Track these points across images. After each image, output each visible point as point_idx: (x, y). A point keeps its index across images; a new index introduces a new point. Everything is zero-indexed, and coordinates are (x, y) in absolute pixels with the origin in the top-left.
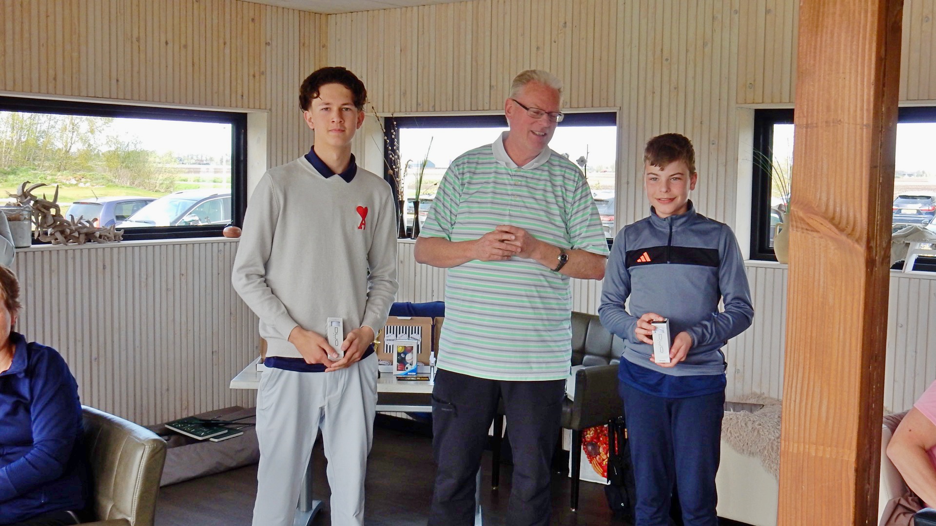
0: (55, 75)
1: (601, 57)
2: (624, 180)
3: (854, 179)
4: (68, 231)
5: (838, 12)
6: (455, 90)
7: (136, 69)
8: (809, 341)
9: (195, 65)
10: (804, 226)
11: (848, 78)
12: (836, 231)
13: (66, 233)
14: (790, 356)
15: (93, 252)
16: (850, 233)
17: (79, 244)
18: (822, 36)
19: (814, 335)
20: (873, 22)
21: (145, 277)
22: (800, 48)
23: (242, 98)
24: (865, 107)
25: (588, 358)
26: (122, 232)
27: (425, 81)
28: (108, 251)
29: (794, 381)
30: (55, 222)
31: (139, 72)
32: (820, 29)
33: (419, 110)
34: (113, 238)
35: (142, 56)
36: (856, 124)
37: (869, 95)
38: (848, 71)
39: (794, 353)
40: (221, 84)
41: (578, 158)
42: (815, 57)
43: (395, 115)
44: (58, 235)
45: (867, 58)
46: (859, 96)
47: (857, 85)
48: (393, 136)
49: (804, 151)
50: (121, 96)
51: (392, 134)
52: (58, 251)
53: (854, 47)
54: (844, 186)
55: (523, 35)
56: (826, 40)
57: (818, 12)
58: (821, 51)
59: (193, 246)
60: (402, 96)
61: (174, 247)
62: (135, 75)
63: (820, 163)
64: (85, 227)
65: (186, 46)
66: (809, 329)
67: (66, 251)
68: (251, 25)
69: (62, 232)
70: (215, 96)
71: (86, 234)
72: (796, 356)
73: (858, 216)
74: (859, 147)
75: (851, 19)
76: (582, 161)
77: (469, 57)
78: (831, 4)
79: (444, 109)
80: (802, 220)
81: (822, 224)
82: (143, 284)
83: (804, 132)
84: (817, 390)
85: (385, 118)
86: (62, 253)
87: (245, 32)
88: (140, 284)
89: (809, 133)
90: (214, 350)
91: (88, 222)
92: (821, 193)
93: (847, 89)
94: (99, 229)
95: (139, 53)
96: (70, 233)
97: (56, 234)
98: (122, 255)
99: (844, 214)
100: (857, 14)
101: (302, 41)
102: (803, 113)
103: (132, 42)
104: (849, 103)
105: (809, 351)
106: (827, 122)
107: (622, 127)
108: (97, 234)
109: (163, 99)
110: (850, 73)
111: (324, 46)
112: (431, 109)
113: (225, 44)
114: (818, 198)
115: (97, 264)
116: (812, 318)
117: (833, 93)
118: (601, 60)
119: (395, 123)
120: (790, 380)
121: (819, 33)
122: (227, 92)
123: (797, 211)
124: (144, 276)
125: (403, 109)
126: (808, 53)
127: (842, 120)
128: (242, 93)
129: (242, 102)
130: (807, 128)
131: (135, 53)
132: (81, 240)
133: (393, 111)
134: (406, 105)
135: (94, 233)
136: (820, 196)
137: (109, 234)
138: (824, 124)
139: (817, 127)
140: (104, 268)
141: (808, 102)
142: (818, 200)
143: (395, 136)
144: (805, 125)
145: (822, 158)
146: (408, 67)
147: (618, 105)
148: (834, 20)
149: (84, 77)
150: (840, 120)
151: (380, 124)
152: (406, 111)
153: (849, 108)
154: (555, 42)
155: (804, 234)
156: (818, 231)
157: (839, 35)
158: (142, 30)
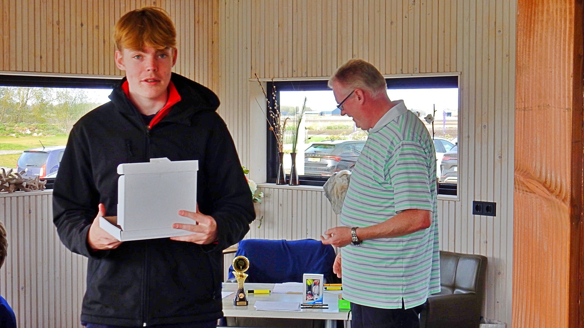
1: (444, 29)
2: (465, 135)
3: (560, 152)
5: (545, 20)
7: (56, 47)
8: (530, 280)
9: (106, 43)
10: (524, 189)
11: (553, 72)
12: (548, 192)
14: (517, 292)
15: (21, 199)
16: (558, 194)
17: (9, 193)
18: (533, 39)
19: (534, 275)
20: (570, 28)
22: (519, 47)
24: (567, 95)
26: (45, 182)
27: (299, 51)
28: (32, 198)
29: (520, 312)
31: (59, 50)
32: (532, 33)
33: (294, 76)
34: (38, 187)
35: (62, 36)
36: (560, 108)
37: (569, 85)
38: (553, 66)
39: (519, 289)
41: (426, 116)
42: (529, 55)
43: (275, 80)
45: (567, 55)
46: (562, 86)
47: (560, 77)
50: (43, 70)
51: (273, 96)
53: (557, 47)
54: (553, 157)
55: (379, 11)
56: (537, 42)
57: (531, 20)
60: (280, 64)
62: (56, 52)
63: (535, 138)
64: (14, 178)
65: (98, 27)
66: (530, 270)
71: (15, 184)
72: (520, 292)
73: (564, 181)
74: (563, 126)
75: (555, 25)
76: (430, 118)
77: (335, 31)
78: (540, 14)
79: (314, 75)
80: (523, 184)
81: (537, 187)
83: (523, 114)
84: (537, 319)
85: (268, 82)
89: (526, 115)
91: (17, 174)
92: (536, 163)
93: (553, 80)
94: (26, 180)
95: (59, 33)
96: (2, 184)
98: (45, 201)
99: (553, 179)
100: (559, 22)
101: (197, 20)
102: (522, 99)
103: (53, 25)
104: (555, 92)
105: (530, 288)
106: (539, 106)
107: (463, 89)
108: (25, 184)
109: (79, 71)
110: (555, 68)
111: (215, 23)
112: (304, 75)
114: (534, 165)
115: (24, 209)
116: (532, 262)
117: (543, 83)
118: (444, 32)
119: (275, 87)
121: (532, 36)
123: (519, 177)
125: (281, 76)
126: (524, 51)
127: (550, 105)
131: (56, 34)
132: (11, 189)
133: (273, 77)
134: (283, 72)
135: (22, 183)
136: (535, 165)
137: (35, 183)
138: (537, 107)
139: (531, 110)
140: (30, 213)
141: (525, 90)
142: (534, 168)
143: (275, 97)
144: (523, 109)
145: (536, 134)
146: (285, 40)
147: (460, 70)
148: (542, 26)
149: (13, 56)
150: (549, 105)
151: (263, 88)
152: (283, 77)
153: (555, 95)
154: (406, 17)
155: (525, 195)
156: (534, 193)
157: (546, 38)
158: (61, 15)
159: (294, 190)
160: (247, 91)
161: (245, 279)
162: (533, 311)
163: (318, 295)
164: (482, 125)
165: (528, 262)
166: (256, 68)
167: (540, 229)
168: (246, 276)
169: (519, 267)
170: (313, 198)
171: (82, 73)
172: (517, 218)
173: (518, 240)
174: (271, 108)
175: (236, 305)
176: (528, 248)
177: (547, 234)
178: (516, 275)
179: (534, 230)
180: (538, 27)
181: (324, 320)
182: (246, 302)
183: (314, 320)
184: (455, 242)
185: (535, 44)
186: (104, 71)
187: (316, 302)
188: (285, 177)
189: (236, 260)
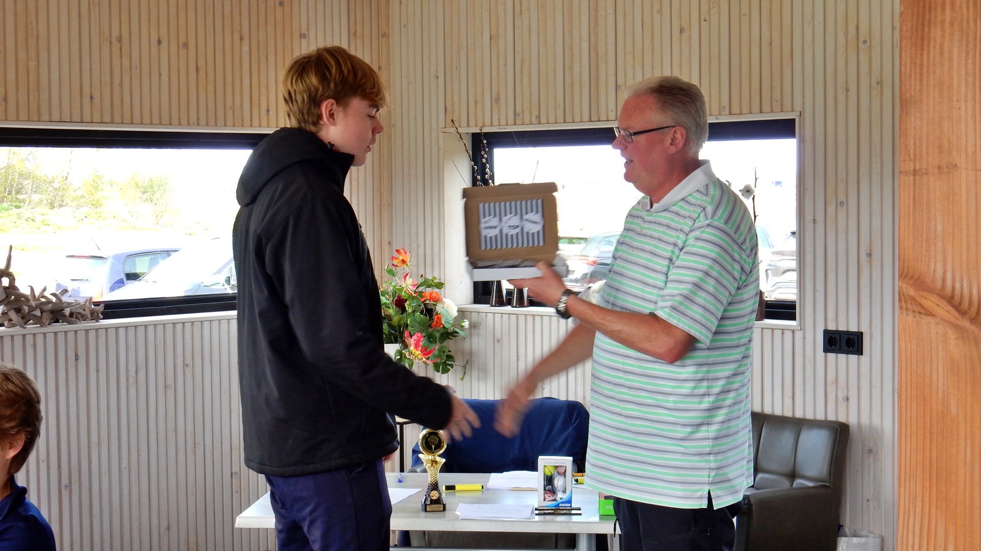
0: (6, 94)
1: (771, 39)
2: (809, 217)
4: (26, 308)
5: (948, 20)
6: (567, 93)
7: (117, 80)
8: (928, 464)
9: (201, 72)
10: (915, 308)
11: (963, 109)
12: (956, 314)
13: (23, 311)
14: (905, 485)
15: (61, 337)
16: (973, 317)
17: (42, 326)
18: (928, 53)
19: (934, 455)
21: (134, 370)
22: (903, 68)
23: (268, 114)
25: (762, 479)
26: (101, 308)
27: (525, 80)
28: (81, 336)
29: (911, 519)
30: (8, 296)
31: (121, 85)
32: (926, 42)
33: (517, 123)
34: (89, 316)
35: (126, 60)
36: (976, 170)
38: (963, 98)
39: (910, 481)
40: (237, 96)
41: (742, 187)
42: (921, 80)
43: (485, 130)
44: (13, 315)
47: (975, 117)
48: (484, 160)
49: (912, 207)
50: (97, 118)
51: (482, 157)
52: (12, 336)
53: (970, 66)
54: (965, 254)
55: (660, 11)
56: (934, 57)
57: (923, 18)
58: (928, 72)
59: (202, 325)
60: (494, 103)
61: (174, 328)
62: (117, 89)
63: (934, 222)
64: (49, 302)
65: (186, 45)
66: (928, 447)
67: (24, 336)
68: (279, 10)
69: (18, 310)
70: (230, 114)
71: (52, 312)
72: (912, 485)
75: (965, 29)
76: (748, 191)
77: (585, 45)
78: (939, 9)
79: (552, 120)
80: (914, 299)
81: (938, 305)
82: (132, 380)
83: (912, 180)
84: (941, 531)
85: (473, 134)
86: (18, 341)
87: (271, 21)
88: (127, 380)
89: (918, 182)
90: (233, 471)
91: (54, 295)
92: (935, 265)
93: (963, 122)
94: (69, 305)
95: (121, 57)
96: (30, 312)
97: (8, 313)
98: (102, 339)
99: (966, 292)
100: (971, 22)
101: (352, 30)
102: (909, 156)
103: (111, 43)
104: (966, 142)
105: (928, 478)
106: (939, 167)
107: (803, 141)
108: (67, 311)
109: (156, 120)
110: (966, 101)
111: (383, 36)
112: (534, 121)
113: (241, 39)
114: (933, 268)
115: (66, 353)
116: (931, 433)
118: (771, 44)
119: (485, 142)
120: (906, 517)
121: (926, 48)
122: (246, 107)
123: (907, 288)
124: (132, 369)
125: (495, 122)
126: (913, 74)
127: (958, 164)
128: (268, 106)
129: (268, 120)
130: (914, 175)
131: (116, 58)
132: (44, 320)
133: (482, 125)
134: (499, 116)
135: (63, 310)
136: (935, 267)
137: (84, 310)
138: (936, 170)
139: (927, 174)
140: (77, 359)
141: (915, 139)
142: (932, 273)
143: (486, 159)
144: (912, 172)
145: (935, 216)
146: (502, 61)
147: (798, 107)
148: (943, 30)
149: (44, 96)
150: (956, 165)
151: (465, 144)
152: (499, 125)
153: (966, 148)
154: (706, 21)
155: (917, 319)
156: (933, 315)
157: (951, 51)
158: (125, 26)
159: (520, 316)
160: (439, 150)
161: (439, 466)
162: (933, 515)
163: (564, 492)
164: (837, 201)
165: (924, 433)
166: (453, 111)
167: (944, 377)
168: (442, 462)
169: (909, 442)
170: (553, 328)
171: (160, 124)
172: (904, 359)
173: (906, 396)
174: (479, 177)
175: (426, 511)
176: (924, 409)
177: (956, 385)
178: (903, 455)
179: (934, 379)
180: (936, 32)
181: (574, 535)
182: (442, 505)
183: (557, 534)
184: (793, 399)
185: (931, 62)
186: (198, 119)
187: (561, 505)
188: (504, 293)
189: (424, 437)
